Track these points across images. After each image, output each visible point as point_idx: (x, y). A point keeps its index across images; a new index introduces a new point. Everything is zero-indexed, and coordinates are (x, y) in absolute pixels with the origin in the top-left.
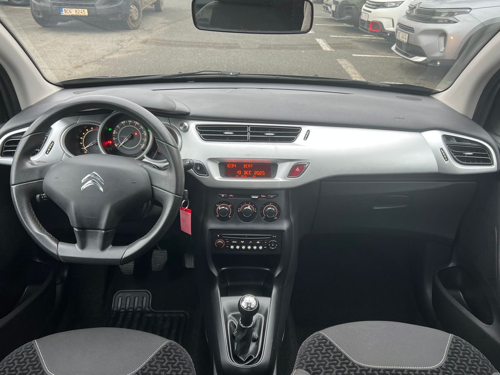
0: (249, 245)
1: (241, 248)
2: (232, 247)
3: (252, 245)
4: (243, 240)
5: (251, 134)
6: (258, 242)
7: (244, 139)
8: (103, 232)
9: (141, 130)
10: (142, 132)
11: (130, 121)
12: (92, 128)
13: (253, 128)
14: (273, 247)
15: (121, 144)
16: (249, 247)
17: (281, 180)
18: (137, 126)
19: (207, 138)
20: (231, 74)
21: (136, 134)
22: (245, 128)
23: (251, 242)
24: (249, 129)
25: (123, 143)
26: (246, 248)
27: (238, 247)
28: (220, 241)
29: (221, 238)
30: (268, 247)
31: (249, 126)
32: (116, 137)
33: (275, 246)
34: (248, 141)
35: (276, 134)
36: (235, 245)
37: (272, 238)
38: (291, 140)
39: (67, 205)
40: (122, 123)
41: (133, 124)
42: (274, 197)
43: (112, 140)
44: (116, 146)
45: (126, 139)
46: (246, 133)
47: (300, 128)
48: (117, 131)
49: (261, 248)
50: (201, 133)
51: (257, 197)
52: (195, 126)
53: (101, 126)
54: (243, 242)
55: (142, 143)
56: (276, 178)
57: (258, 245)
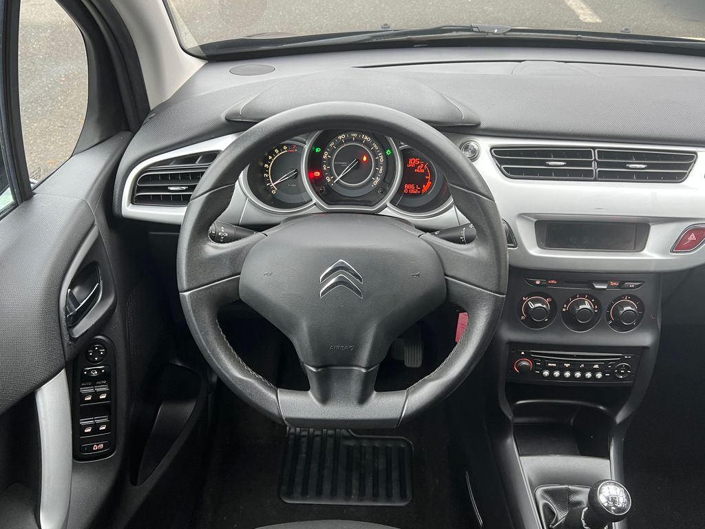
0: (578, 371)
1: (562, 375)
2: (546, 373)
3: (583, 371)
4: (567, 362)
5: (600, 165)
6: (596, 366)
7: (586, 176)
8: (364, 371)
9: (374, 152)
10: (375, 155)
11: (355, 135)
12: (285, 148)
13: (603, 154)
14: (622, 374)
15: (338, 178)
16: (578, 375)
17: (657, 257)
18: (367, 144)
19: (512, 173)
20: (496, 31)
21: (365, 159)
22: (586, 153)
23: (583, 365)
24: (595, 155)
25: (341, 176)
26: (572, 376)
27: (557, 374)
28: (524, 363)
29: (527, 356)
30: (613, 374)
31: (594, 148)
32: (329, 164)
33: (626, 372)
34: (595, 180)
35: (650, 166)
36: (552, 370)
37: (623, 360)
38: (678, 178)
39: (294, 325)
40: (340, 137)
41: (360, 141)
42: (636, 287)
43: (320, 170)
44: (329, 180)
45: (347, 169)
46: (589, 164)
47: (695, 153)
48: (331, 154)
49: (599, 375)
50: (500, 162)
51: (605, 287)
52: (489, 150)
53: (307, 147)
54: (567, 365)
55: (374, 176)
56: (645, 251)
57: (594, 372)
